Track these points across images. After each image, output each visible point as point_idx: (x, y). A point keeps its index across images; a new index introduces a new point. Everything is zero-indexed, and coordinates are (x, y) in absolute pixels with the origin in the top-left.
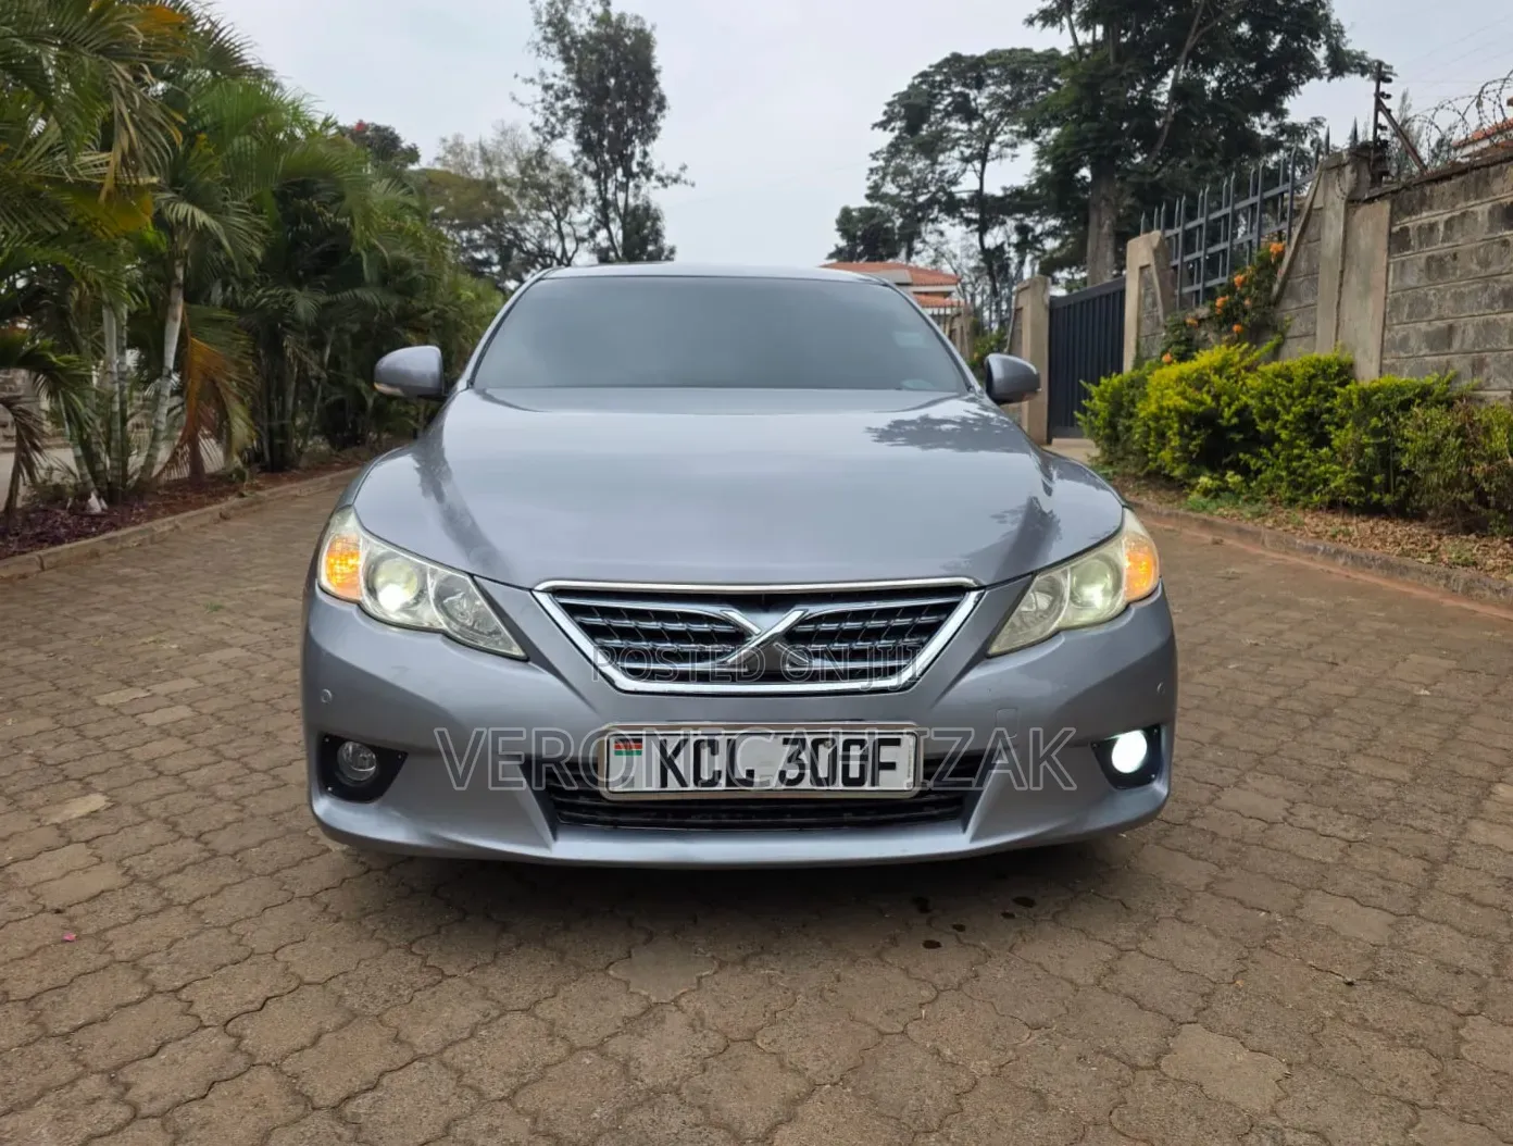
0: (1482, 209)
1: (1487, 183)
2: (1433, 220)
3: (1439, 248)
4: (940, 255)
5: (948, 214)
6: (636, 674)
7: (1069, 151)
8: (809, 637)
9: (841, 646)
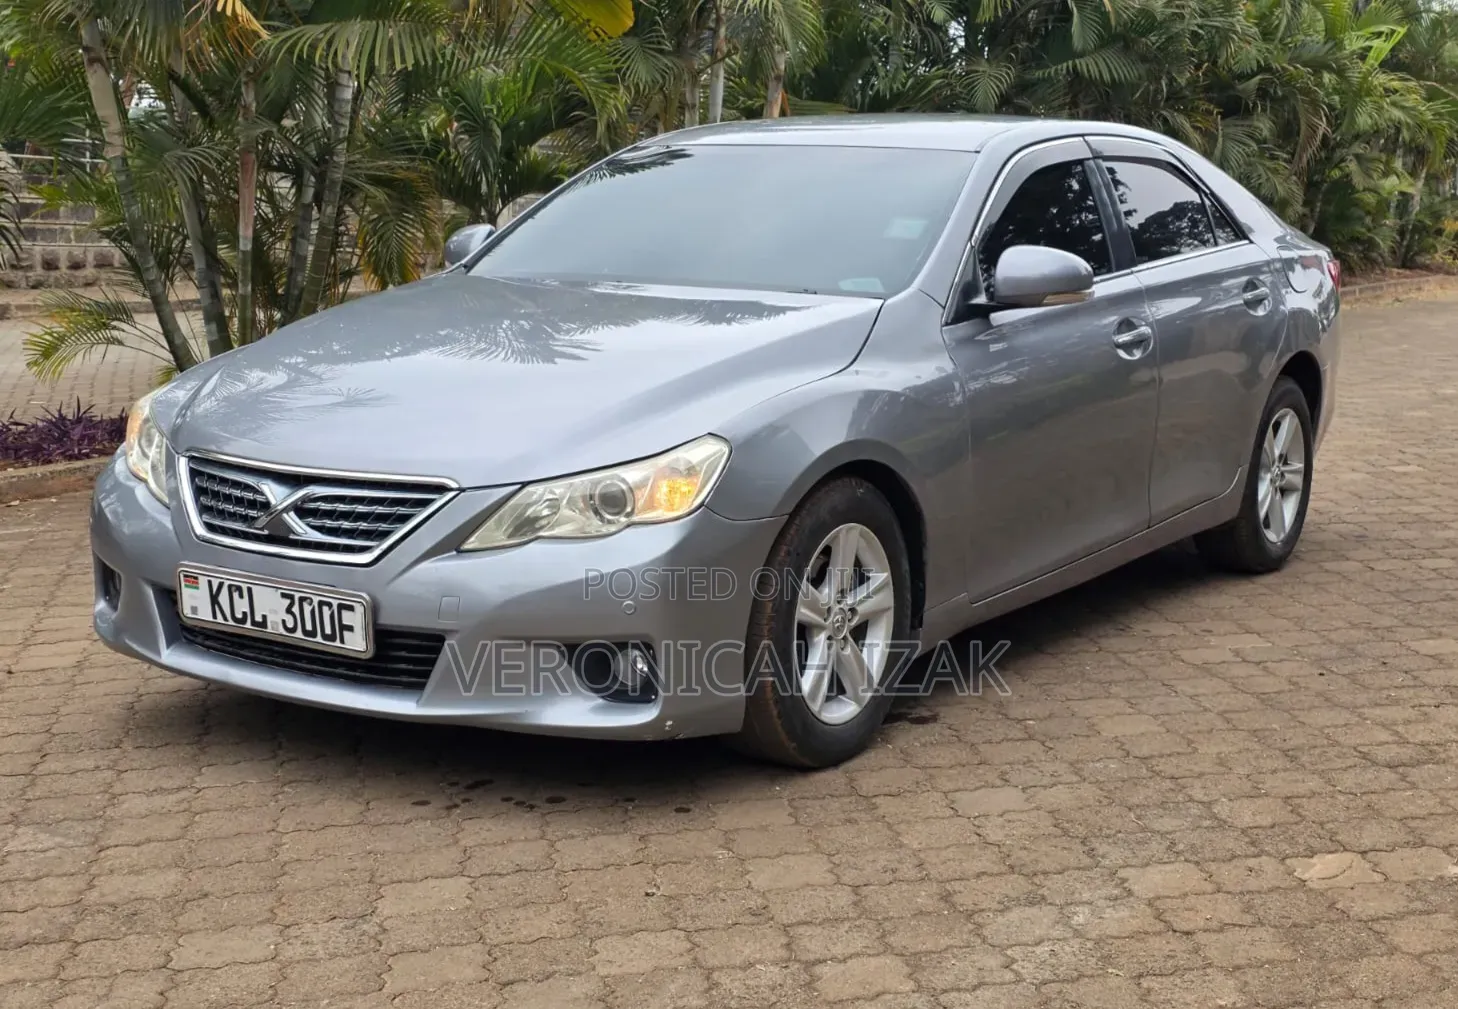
6: (210, 527)
8: (314, 513)
9: (335, 524)
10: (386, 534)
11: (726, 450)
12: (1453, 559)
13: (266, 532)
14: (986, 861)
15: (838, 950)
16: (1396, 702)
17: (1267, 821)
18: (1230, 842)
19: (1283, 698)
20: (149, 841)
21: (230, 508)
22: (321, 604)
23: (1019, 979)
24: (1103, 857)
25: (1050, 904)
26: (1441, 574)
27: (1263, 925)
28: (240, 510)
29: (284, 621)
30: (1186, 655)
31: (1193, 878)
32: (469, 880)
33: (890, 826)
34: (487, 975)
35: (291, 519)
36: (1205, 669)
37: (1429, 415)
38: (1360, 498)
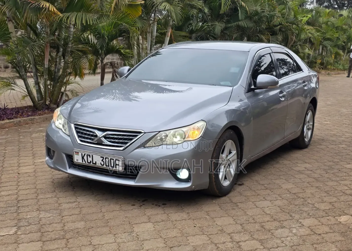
8: (109, 138)
9: (114, 140)
10: (127, 143)
11: (205, 124)
12: (346, 145)
13: (96, 142)
14: (268, 218)
15: (243, 239)
16: (345, 180)
17: (328, 208)
18: (321, 213)
19: (320, 179)
20: (73, 215)
21: (86, 136)
22: (111, 159)
23: (287, 246)
24: (294, 217)
25: (286, 228)
26: (344, 148)
27: (335, 232)
28: (90, 137)
29: (101, 163)
30: (294, 168)
31: (316, 222)
32: (152, 223)
33: (243, 210)
34: (166, 246)
35: (103, 139)
36: (300, 172)
37: (327, 109)
38: (319, 130)
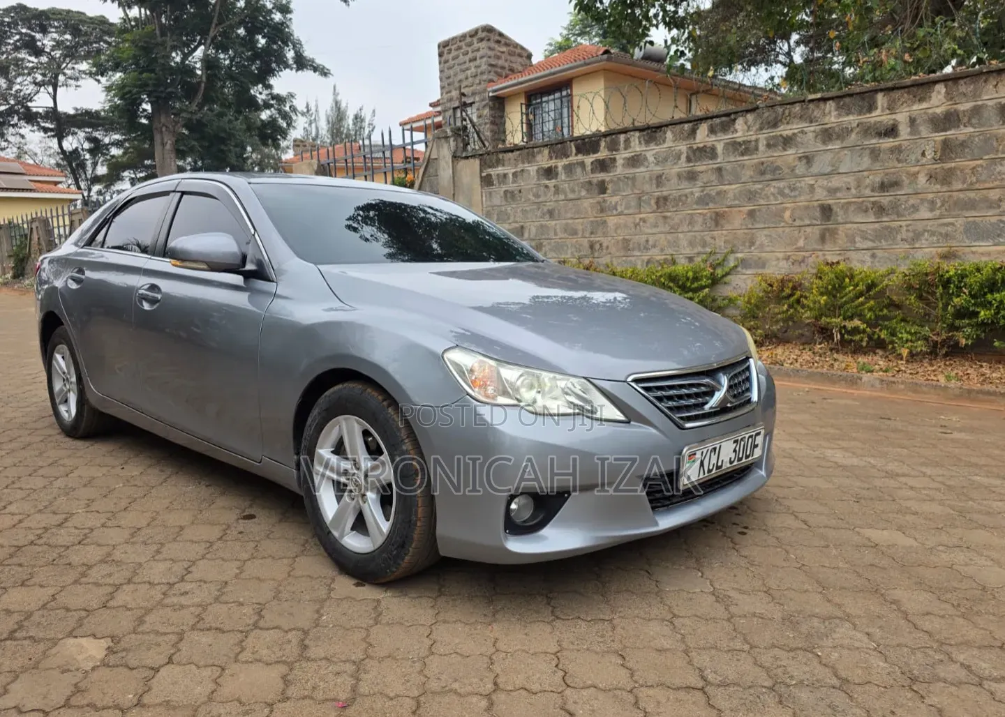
0: (532, 169)
1: (534, 156)
2: (506, 172)
3: (511, 186)
4: (21, 152)
5: (27, 123)
7: (135, 90)
29: (730, 459)
